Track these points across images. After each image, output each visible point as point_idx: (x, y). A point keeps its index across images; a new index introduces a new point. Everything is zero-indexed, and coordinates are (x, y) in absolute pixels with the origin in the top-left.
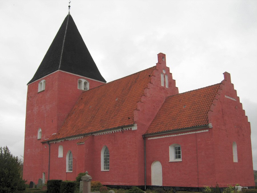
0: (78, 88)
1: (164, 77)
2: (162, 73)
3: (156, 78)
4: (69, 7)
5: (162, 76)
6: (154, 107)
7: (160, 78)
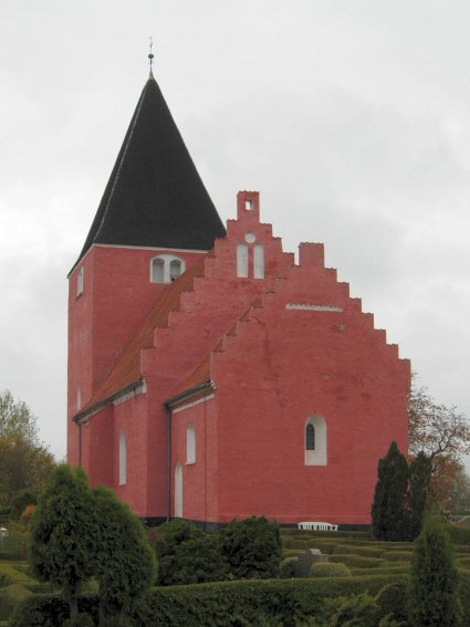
0: (151, 280)
1: (251, 252)
2: (243, 242)
3: (217, 260)
4: (151, 56)
5: (242, 252)
6: (205, 334)
7: (234, 257)
